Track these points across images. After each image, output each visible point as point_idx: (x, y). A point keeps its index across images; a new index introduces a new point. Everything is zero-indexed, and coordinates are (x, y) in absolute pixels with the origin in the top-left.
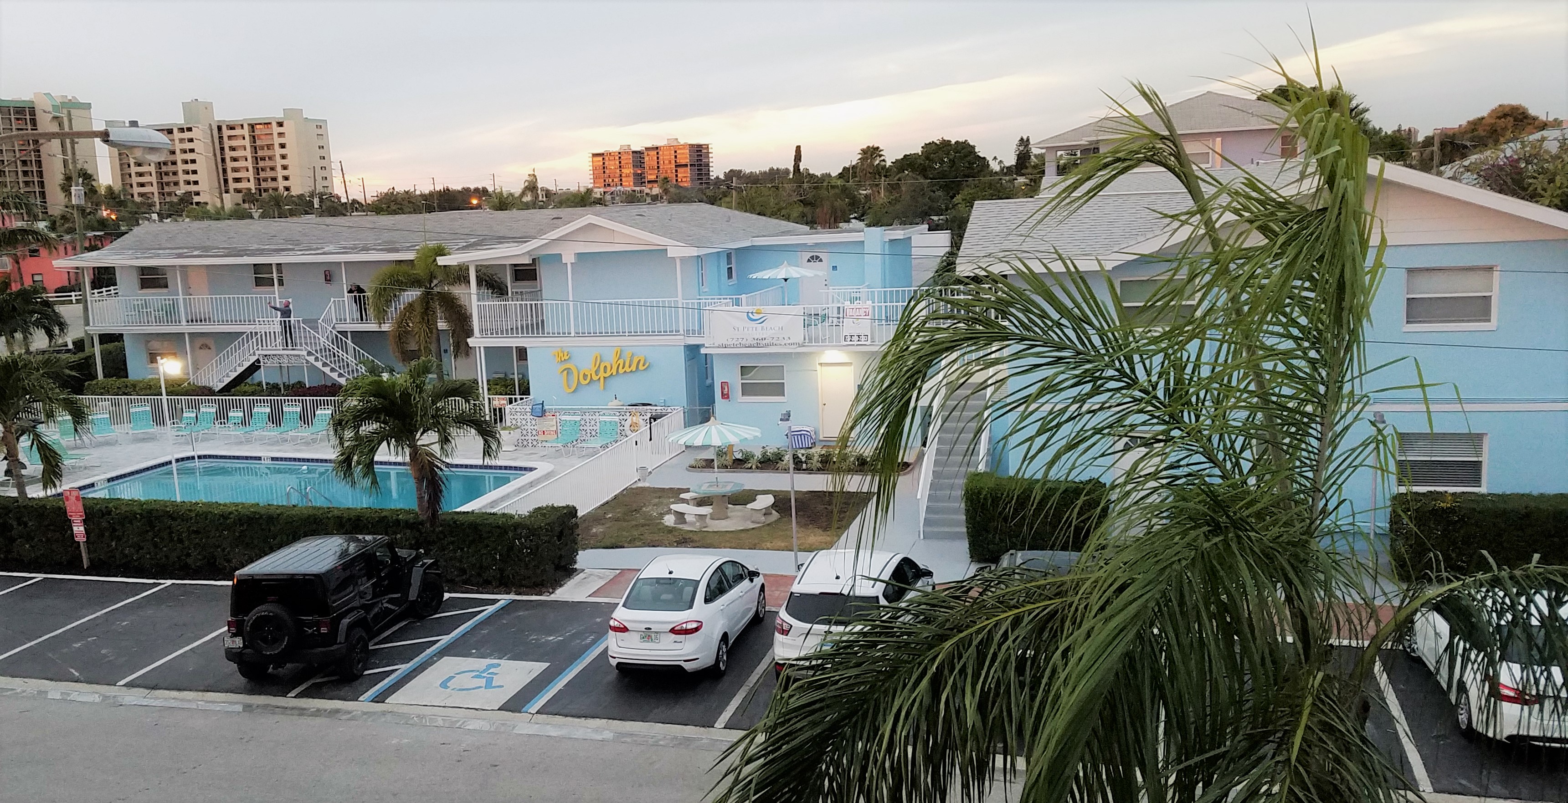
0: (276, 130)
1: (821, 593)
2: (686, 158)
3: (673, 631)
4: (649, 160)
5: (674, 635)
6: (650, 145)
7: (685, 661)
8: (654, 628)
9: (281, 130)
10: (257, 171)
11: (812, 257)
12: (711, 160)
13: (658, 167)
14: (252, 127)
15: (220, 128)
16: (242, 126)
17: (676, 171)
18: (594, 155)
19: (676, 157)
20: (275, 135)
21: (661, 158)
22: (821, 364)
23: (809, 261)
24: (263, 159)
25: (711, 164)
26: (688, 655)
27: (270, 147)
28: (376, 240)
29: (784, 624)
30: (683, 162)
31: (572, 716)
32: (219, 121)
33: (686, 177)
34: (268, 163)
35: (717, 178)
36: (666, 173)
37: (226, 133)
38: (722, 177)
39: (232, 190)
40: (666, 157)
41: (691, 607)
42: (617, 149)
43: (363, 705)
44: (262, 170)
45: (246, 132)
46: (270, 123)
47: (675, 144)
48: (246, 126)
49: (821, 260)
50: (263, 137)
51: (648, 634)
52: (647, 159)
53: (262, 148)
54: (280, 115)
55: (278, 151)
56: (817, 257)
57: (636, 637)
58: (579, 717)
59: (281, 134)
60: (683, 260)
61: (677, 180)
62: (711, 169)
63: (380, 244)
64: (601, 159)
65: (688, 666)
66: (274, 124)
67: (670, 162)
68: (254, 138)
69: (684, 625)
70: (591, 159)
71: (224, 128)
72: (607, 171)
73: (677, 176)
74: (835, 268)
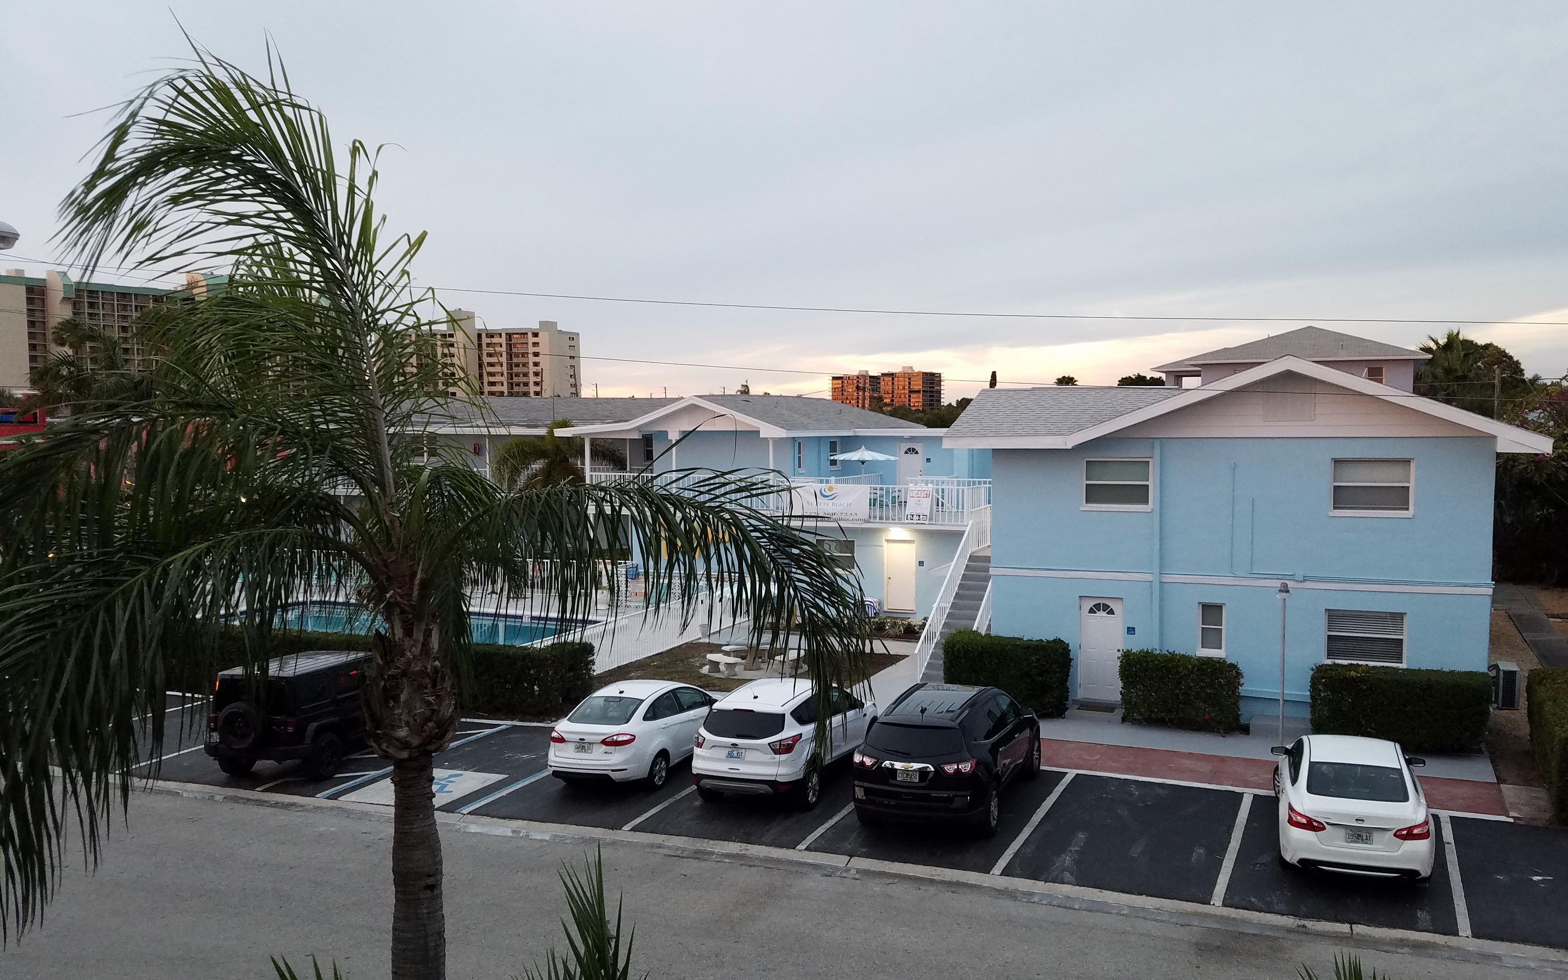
0: (531, 339)
1: (735, 710)
2: (919, 385)
3: (604, 742)
4: (885, 385)
5: (604, 747)
6: (886, 371)
7: (612, 771)
8: (588, 738)
9: (535, 340)
10: (511, 376)
11: (909, 449)
12: (942, 388)
13: (893, 392)
14: (509, 336)
15: (479, 336)
16: (500, 335)
17: (910, 396)
18: (834, 378)
19: (910, 383)
20: (530, 345)
21: (896, 383)
22: (888, 541)
23: (906, 453)
24: (517, 365)
25: (942, 392)
26: (616, 765)
27: (524, 355)
28: (524, 418)
29: (700, 737)
30: (916, 388)
31: (498, 817)
32: (479, 330)
33: (917, 401)
34: (521, 369)
35: (950, 405)
36: (900, 397)
37: (485, 340)
38: (954, 404)
39: (486, 392)
40: (900, 383)
41: (627, 722)
42: (856, 373)
43: (320, 800)
44: (516, 376)
45: (503, 340)
46: (526, 334)
47: (910, 371)
48: (504, 335)
49: (917, 453)
50: (518, 346)
51: (583, 745)
52: (882, 383)
53: (517, 355)
54: (536, 326)
55: (532, 359)
56: (914, 450)
57: (571, 747)
58: (504, 818)
59: (535, 344)
60: (778, 441)
61: (910, 404)
62: (942, 396)
63: (524, 421)
64: (840, 382)
65: (614, 776)
66: (530, 335)
67: (904, 389)
68: (510, 346)
69: (615, 738)
70: (831, 382)
71: (484, 336)
72: (845, 393)
73: (910, 400)
74: (928, 460)
